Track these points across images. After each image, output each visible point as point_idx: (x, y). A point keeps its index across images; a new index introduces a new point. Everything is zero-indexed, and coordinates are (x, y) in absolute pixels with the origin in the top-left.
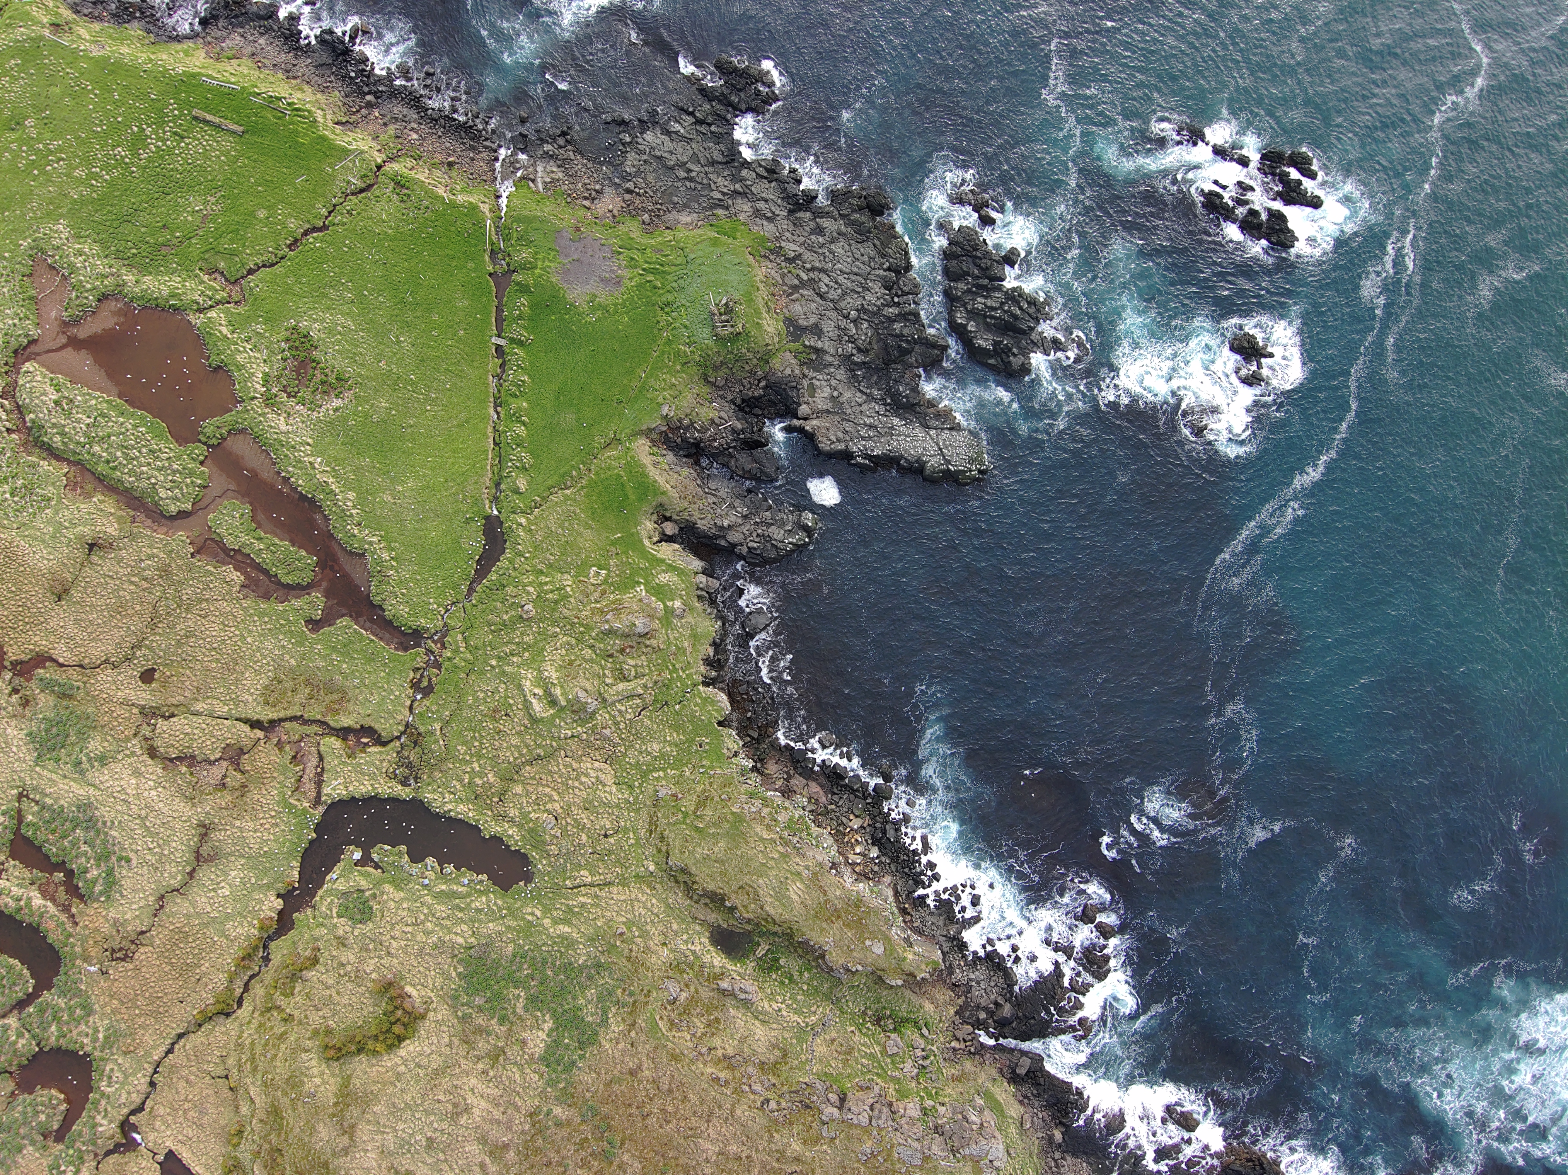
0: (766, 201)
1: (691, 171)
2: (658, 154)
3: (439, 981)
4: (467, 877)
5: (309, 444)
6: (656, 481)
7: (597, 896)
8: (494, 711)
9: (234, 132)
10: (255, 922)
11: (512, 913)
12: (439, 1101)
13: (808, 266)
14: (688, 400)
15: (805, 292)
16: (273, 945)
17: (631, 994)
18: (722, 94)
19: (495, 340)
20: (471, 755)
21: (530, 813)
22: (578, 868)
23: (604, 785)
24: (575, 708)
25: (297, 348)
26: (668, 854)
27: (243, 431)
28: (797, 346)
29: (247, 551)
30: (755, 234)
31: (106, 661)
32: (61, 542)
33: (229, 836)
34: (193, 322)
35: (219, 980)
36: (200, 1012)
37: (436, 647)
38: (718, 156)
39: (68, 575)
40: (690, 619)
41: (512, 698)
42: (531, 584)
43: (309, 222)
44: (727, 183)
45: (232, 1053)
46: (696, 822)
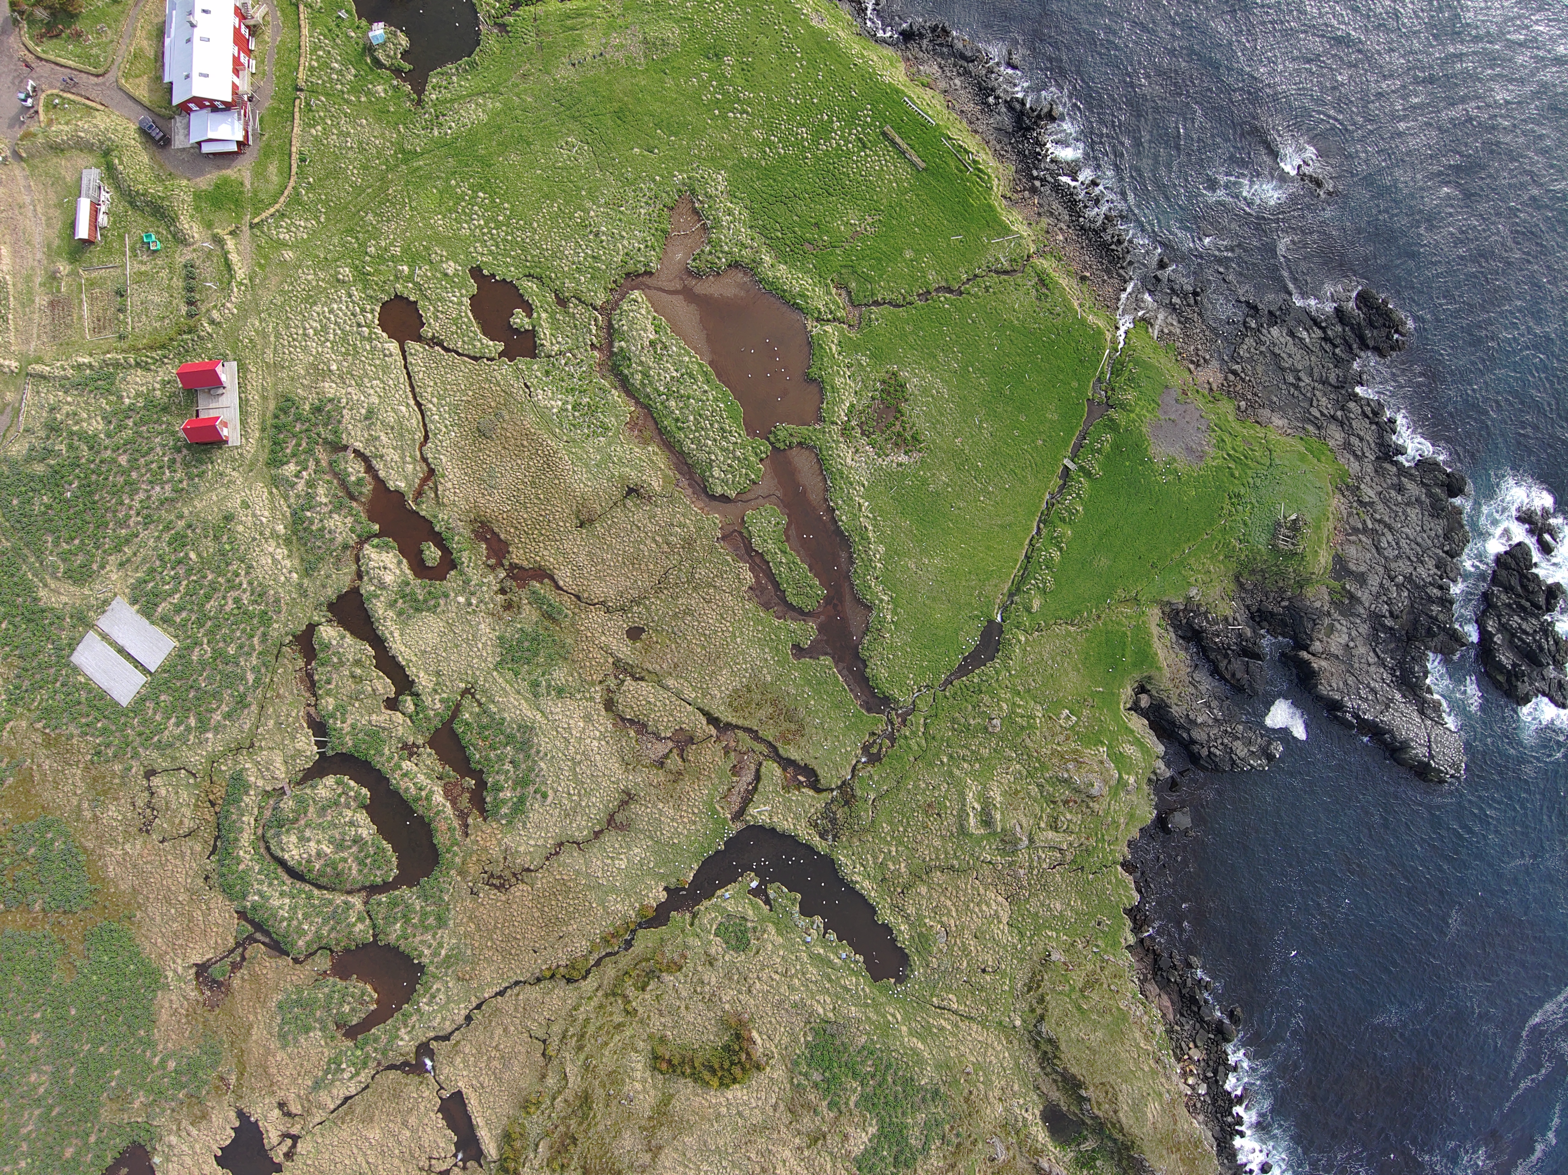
0: (1361, 439)
1: (1299, 379)
2: (1277, 351)
3: (785, 1040)
4: (846, 951)
5: (863, 486)
6: (1156, 654)
7: (956, 1026)
8: (929, 805)
9: (913, 165)
10: (637, 905)
11: (876, 1005)
12: (749, 1159)
13: (1378, 517)
14: (1215, 591)
15: (1364, 539)
16: (641, 932)
17: (958, 1135)
18: (1359, 324)
19: (1066, 462)
20: (893, 837)
21: (925, 917)
22: (949, 989)
23: (1000, 922)
24: (1006, 838)
25: (889, 393)
26: (1042, 1018)
27: (811, 448)
28: (1336, 585)
29: (768, 558)
30: (1339, 465)
31: (603, 603)
32: (603, 474)
33: (647, 814)
34: (809, 328)
35: (581, 946)
36: (549, 969)
37: (897, 721)
38: (1333, 379)
39: (599, 507)
40: (1134, 798)
41: (950, 801)
42: (1006, 701)
43: (947, 280)
44: (1329, 406)
45: (561, 1021)
46: (1080, 1001)
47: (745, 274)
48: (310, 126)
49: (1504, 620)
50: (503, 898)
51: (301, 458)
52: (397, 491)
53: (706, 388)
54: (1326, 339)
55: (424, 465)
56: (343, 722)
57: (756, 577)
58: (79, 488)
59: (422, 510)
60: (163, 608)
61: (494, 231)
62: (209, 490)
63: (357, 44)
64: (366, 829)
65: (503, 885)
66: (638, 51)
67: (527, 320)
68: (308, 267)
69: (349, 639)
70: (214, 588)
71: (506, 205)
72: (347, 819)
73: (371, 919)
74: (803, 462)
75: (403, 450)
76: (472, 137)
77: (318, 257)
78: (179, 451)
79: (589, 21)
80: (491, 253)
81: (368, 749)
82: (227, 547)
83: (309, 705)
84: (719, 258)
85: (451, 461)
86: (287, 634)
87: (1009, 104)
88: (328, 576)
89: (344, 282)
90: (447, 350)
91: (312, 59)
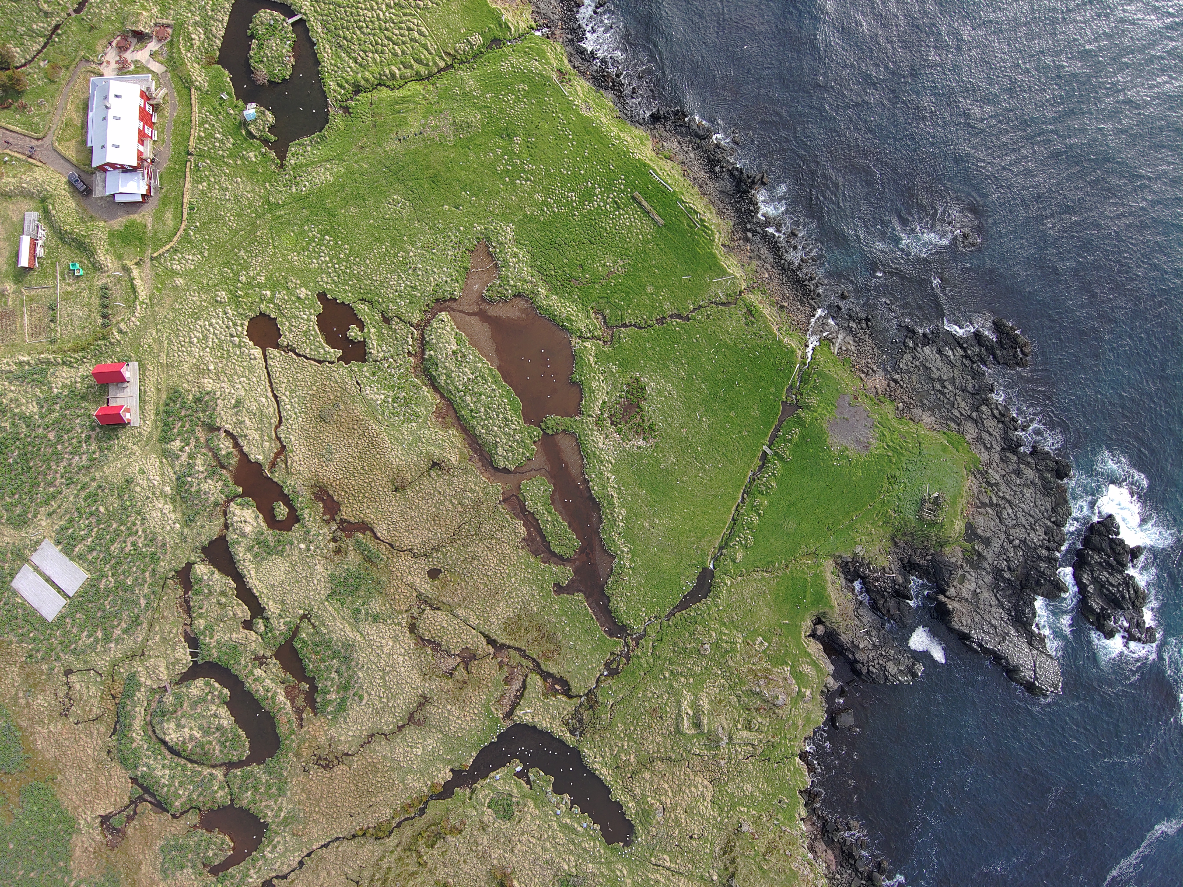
0: (991, 435)
1: (945, 387)
2: (928, 365)
4: (587, 821)
5: (611, 463)
6: (830, 596)
7: (669, 879)
8: (654, 710)
9: (655, 222)
10: (429, 783)
11: (608, 863)
13: (1001, 495)
14: (876, 548)
15: (990, 511)
16: (432, 803)
18: (992, 346)
19: (765, 448)
20: (625, 734)
21: (648, 796)
22: (664, 852)
23: (705, 800)
24: (711, 737)
25: (632, 394)
26: (733, 875)
27: (573, 434)
28: (968, 545)
29: (538, 517)
30: (972, 454)
31: (410, 550)
32: (414, 451)
33: (439, 713)
34: (573, 344)
35: (385, 813)
36: (361, 829)
37: (632, 643)
38: (970, 388)
39: (410, 477)
40: (810, 706)
41: (670, 707)
42: (715, 630)
43: (678, 310)
44: (967, 408)
45: (370, 868)
46: (762, 863)
47: (526, 302)
48: (198, 182)
49: (1096, 575)
50: (328, 776)
51: (185, 436)
52: (256, 463)
53: (494, 387)
54: (966, 356)
55: (278, 443)
56: (210, 639)
57: (528, 531)
58: (19, 456)
59: (275, 477)
60: (79, 548)
61: (337, 266)
62: (115, 460)
63: (235, 119)
64: (226, 720)
65: (328, 765)
66: (449, 131)
67: (359, 333)
68: (194, 291)
69: (217, 575)
70: (117, 534)
71: (346, 246)
72: (212, 712)
73: (229, 787)
74: (566, 444)
75: (262, 431)
76: (321, 194)
77: (202, 283)
78: (93, 429)
79: (413, 106)
80: (334, 282)
81: (228, 660)
82: (128, 503)
83: (186, 624)
84: (506, 290)
85: (298, 440)
86: (171, 570)
87: (731, 173)
88: (203, 527)
89: (221, 302)
90: (298, 355)
91: (200, 131)
